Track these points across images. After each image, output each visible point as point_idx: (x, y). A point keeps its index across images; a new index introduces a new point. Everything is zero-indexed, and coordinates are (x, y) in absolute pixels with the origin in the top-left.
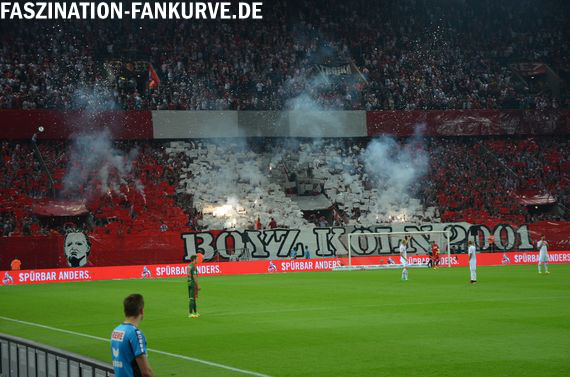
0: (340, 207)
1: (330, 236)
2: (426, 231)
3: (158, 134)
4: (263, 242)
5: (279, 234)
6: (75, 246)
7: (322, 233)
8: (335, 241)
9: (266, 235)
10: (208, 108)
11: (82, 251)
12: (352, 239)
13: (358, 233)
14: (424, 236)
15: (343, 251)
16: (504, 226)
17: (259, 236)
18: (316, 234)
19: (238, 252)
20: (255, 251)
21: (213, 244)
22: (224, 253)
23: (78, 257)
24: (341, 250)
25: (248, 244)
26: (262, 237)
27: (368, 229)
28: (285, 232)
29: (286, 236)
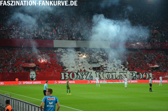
0: (103, 67)
1: (100, 74)
2: (125, 74)
3: (55, 46)
4: (82, 75)
5: (86, 73)
6: (32, 75)
7: (98, 73)
8: (101, 76)
9: (83, 74)
10: (68, 40)
11: (34, 76)
12: (106, 75)
13: (107, 74)
14: (124, 75)
15: (103, 78)
16: (146, 73)
17: (81, 74)
18: (96, 73)
19: (75, 78)
20: (80, 78)
21: (69, 76)
22: (71, 78)
23: (33, 78)
24: (102, 78)
25: (78, 76)
26: (82, 74)
27: (110, 73)
28: (88, 73)
29: (88, 74)
